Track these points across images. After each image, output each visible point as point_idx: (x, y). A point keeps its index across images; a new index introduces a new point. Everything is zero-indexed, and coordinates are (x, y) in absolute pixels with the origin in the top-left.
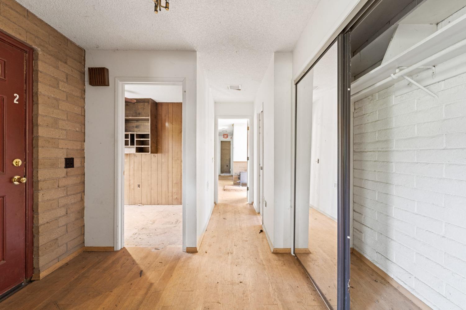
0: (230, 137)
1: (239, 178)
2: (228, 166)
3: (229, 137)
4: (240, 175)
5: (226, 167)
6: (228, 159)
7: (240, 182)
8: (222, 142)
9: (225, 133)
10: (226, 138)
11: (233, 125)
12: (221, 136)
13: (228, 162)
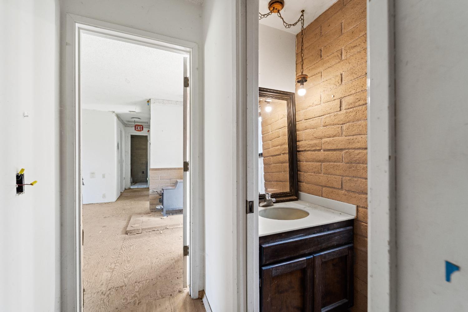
0: (147, 129)
1: (161, 201)
2: (144, 172)
3: (145, 130)
4: (162, 195)
5: (140, 174)
6: (144, 162)
7: (163, 209)
8: (133, 137)
9: (138, 122)
10: (141, 131)
11: (148, 102)
12: (132, 127)
13: (144, 167)
